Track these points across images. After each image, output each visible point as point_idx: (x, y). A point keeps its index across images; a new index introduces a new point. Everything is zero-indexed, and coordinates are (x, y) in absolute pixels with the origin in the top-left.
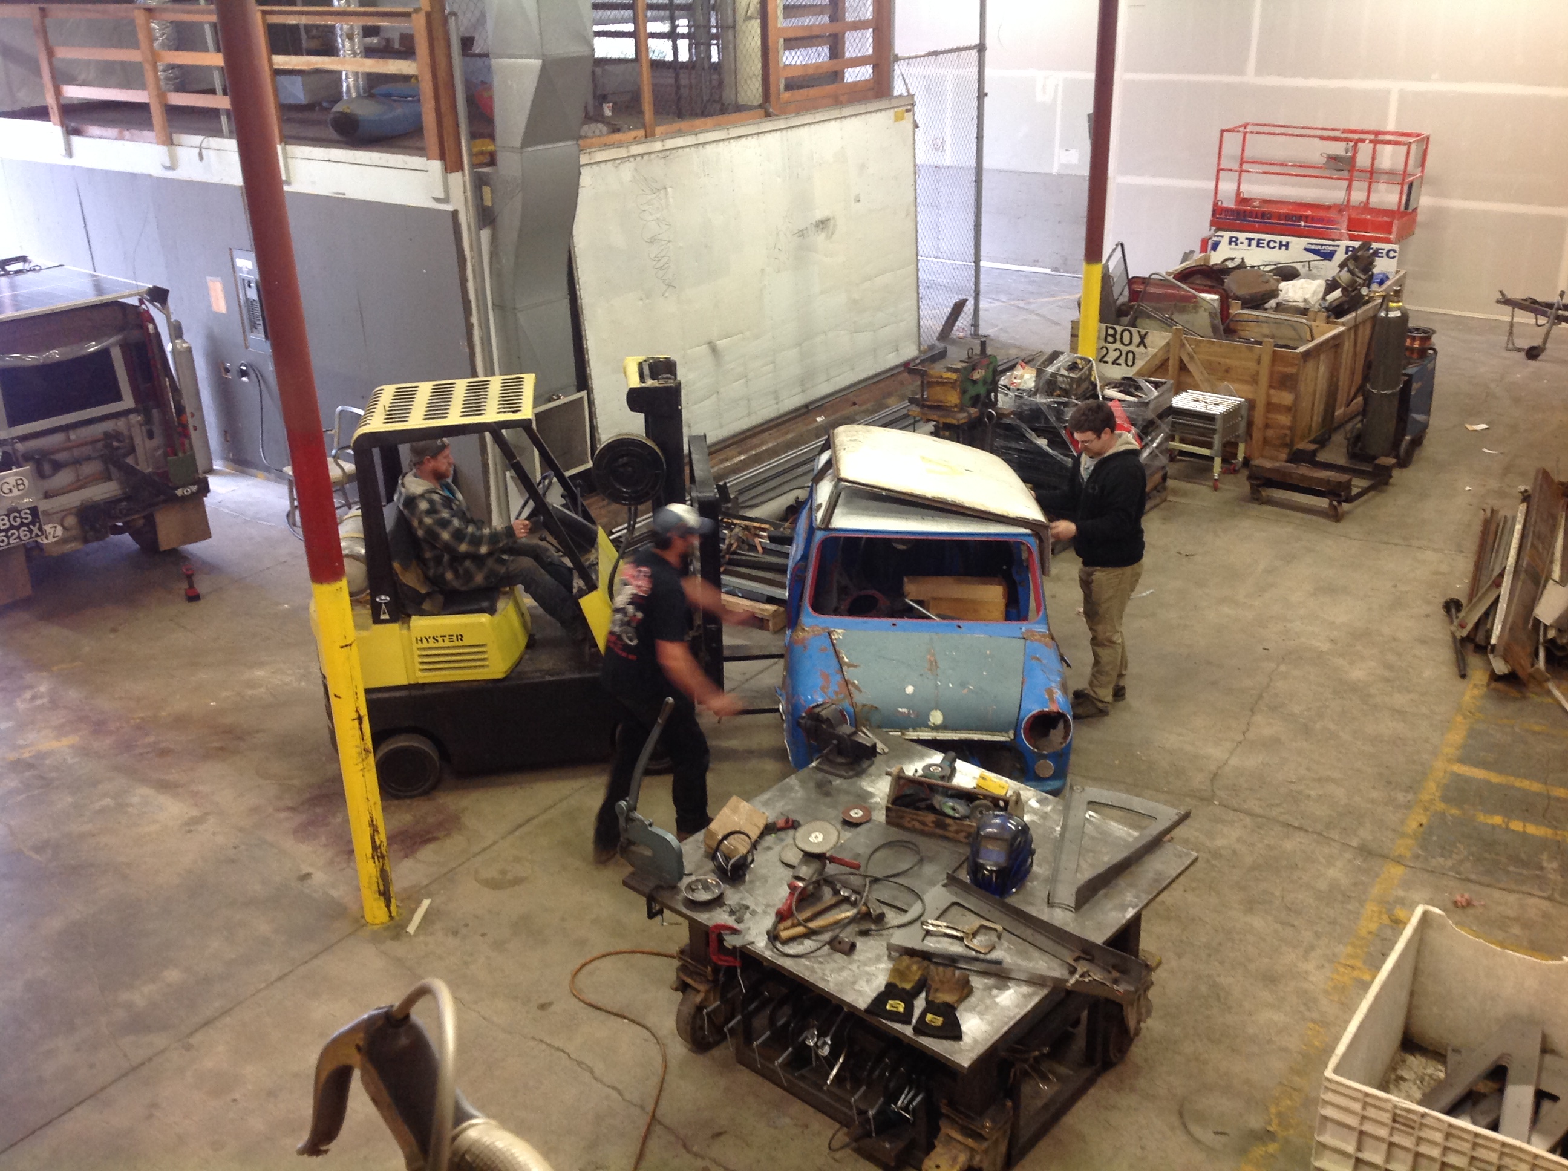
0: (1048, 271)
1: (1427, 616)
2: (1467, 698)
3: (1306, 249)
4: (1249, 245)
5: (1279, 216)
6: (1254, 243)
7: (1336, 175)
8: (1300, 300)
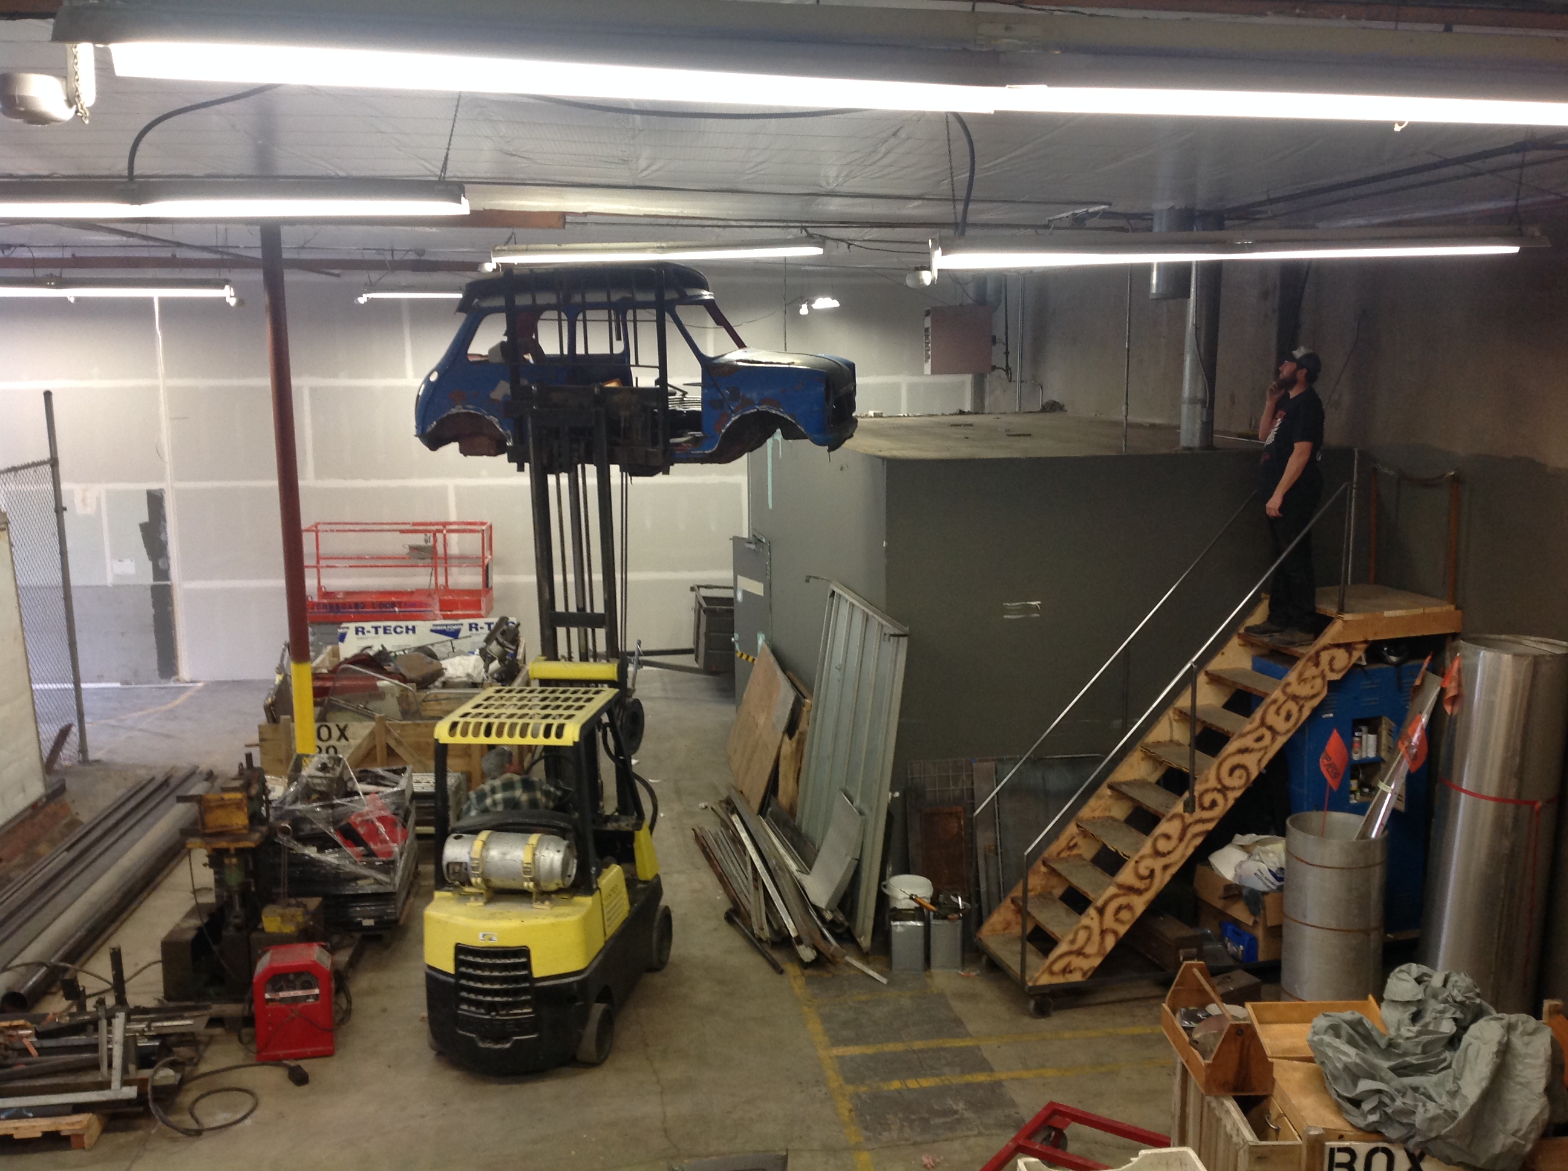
0: (117, 685)
1: (716, 929)
2: (798, 991)
3: (432, 631)
4: (377, 632)
5: (373, 605)
6: (381, 631)
7: (421, 562)
8: (463, 675)
